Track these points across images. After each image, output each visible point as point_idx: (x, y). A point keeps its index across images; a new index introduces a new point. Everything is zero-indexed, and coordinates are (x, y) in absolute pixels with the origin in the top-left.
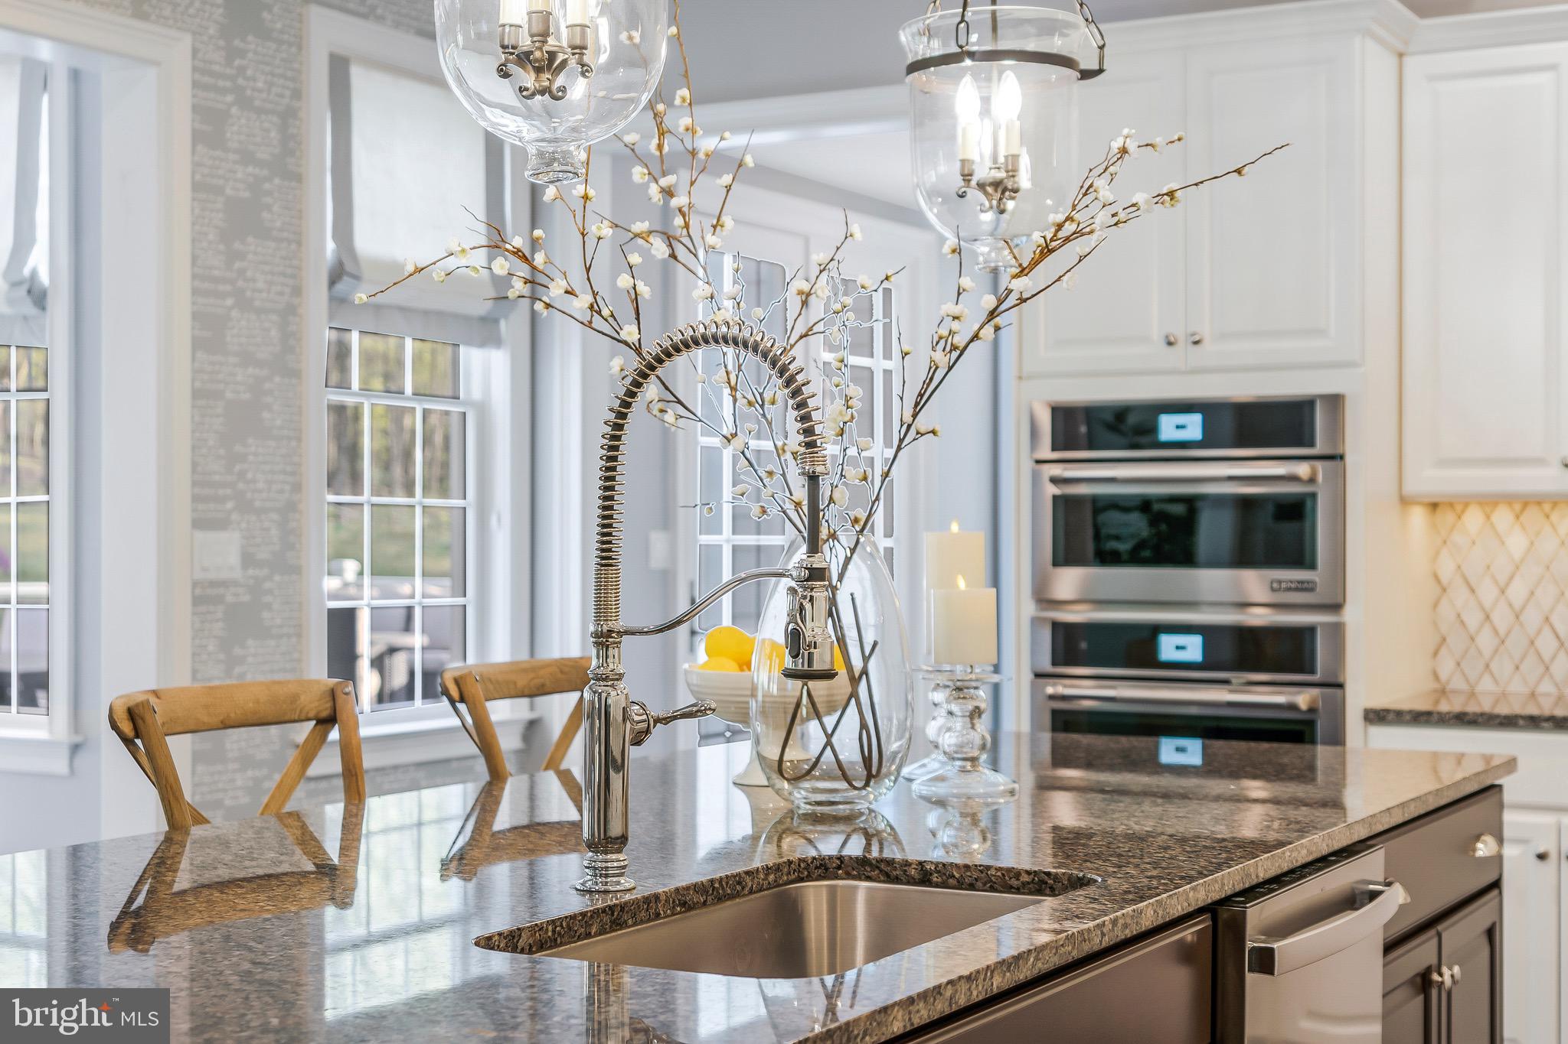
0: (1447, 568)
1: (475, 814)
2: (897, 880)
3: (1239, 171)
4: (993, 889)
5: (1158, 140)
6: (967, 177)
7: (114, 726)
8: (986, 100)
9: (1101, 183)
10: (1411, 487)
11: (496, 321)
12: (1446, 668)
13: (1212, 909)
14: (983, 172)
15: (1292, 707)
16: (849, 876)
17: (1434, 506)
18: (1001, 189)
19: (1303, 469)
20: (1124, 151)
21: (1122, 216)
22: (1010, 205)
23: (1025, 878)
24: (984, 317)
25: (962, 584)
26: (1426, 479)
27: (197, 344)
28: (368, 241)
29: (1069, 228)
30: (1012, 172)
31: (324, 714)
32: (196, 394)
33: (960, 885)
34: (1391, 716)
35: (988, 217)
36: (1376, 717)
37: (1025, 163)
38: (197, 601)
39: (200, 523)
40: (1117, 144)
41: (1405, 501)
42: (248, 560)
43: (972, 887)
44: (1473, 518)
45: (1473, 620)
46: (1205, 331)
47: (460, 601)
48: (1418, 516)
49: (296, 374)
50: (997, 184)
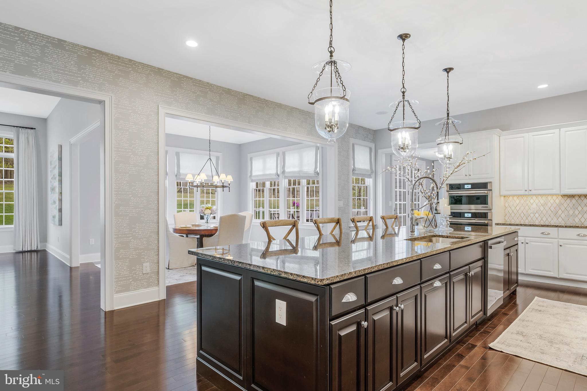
0: (507, 205)
1: (385, 231)
2: (444, 237)
3: (484, 156)
4: (456, 238)
5: (472, 152)
6: (445, 157)
7: (351, 220)
8: (448, 147)
9: (465, 158)
10: (501, 194)
11: (371, 175)
12: (506, 218)
13: (484, 241)
14: (448, 156)
15: (485, 223)
16: (438, 237)
17: (505, 196)
18: (450, 158)
19: (486, 192)
20: (468, 153)
21: (469, 161)
22: (451, 160)
23: (460, 237)
24: (451, 174)
25: (446, 205)
26: (503, 193)
27: (338, 179)
28: (356, 166)
29: (462, 163)
30: (451, 156)
31: (370, 220)
32: (338, 185)
33: (452, 238)
34: (499, 224)
35: (448, 161)
36: (497, 224)
37: (453, 155)
38: (339, 209)
39: (339, 200)
40: (467, 153)
41: (501, 196)
42: (344, 204)
43: (453, 238)
44: (511, 198)
45: (511, 212)
46: (471, 174)
47: (367, 210)
48: (502, 198)
49: (349, 182)
50: (449, 158)
